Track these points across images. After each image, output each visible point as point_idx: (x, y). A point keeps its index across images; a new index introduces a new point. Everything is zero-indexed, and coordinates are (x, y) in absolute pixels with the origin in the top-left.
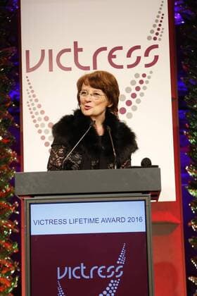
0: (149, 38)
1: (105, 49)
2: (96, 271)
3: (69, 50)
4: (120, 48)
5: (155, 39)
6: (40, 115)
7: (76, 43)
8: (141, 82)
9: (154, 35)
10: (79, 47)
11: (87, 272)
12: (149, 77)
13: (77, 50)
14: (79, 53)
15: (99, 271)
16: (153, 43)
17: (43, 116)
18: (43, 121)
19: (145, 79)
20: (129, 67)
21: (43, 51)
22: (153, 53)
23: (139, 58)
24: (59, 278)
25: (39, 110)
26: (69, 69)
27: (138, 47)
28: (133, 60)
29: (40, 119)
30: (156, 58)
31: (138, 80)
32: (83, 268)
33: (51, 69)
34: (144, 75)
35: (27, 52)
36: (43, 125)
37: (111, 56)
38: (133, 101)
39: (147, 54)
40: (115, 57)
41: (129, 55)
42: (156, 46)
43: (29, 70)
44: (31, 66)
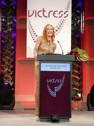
0: (66, 9)
1: (52, 11)
2: (57, 81)
3: (41, 11)
4: (57, 11)
5: (67, 9)
6: (32, 31)
7: (43, 9)
8: (63, 22)
9: (67, 8)
10: (44, 10)
11: (55, 81)
12: (65, 21)
13: (44, 11)
14: (44, 12)
15: (58, 81)
16: (66, 10)
17: (33, 31)
18: (33, 32)
19: (64, 21)
20: (59, 17)
21: (33, 11)
22: (67, 13)
23: (62, 15)
24: (48, 82)
25: (32, 29)
26: (41, 17)
27: (62, 11)
28: (60, 15)
29: (32, 32)
30: (67, 15)
31: (62, 22)
32: (54, 80)
33: (36, 17)
34: (64, 20)
35: (29, 11)
36: (33, 34)
37: (54, 14)
38: (60, 28)
39: (65, 14)
40: (55, 14)
41: (59, 14)
42: (68, 11)
43: (29, 16)
44: (30, 15)
